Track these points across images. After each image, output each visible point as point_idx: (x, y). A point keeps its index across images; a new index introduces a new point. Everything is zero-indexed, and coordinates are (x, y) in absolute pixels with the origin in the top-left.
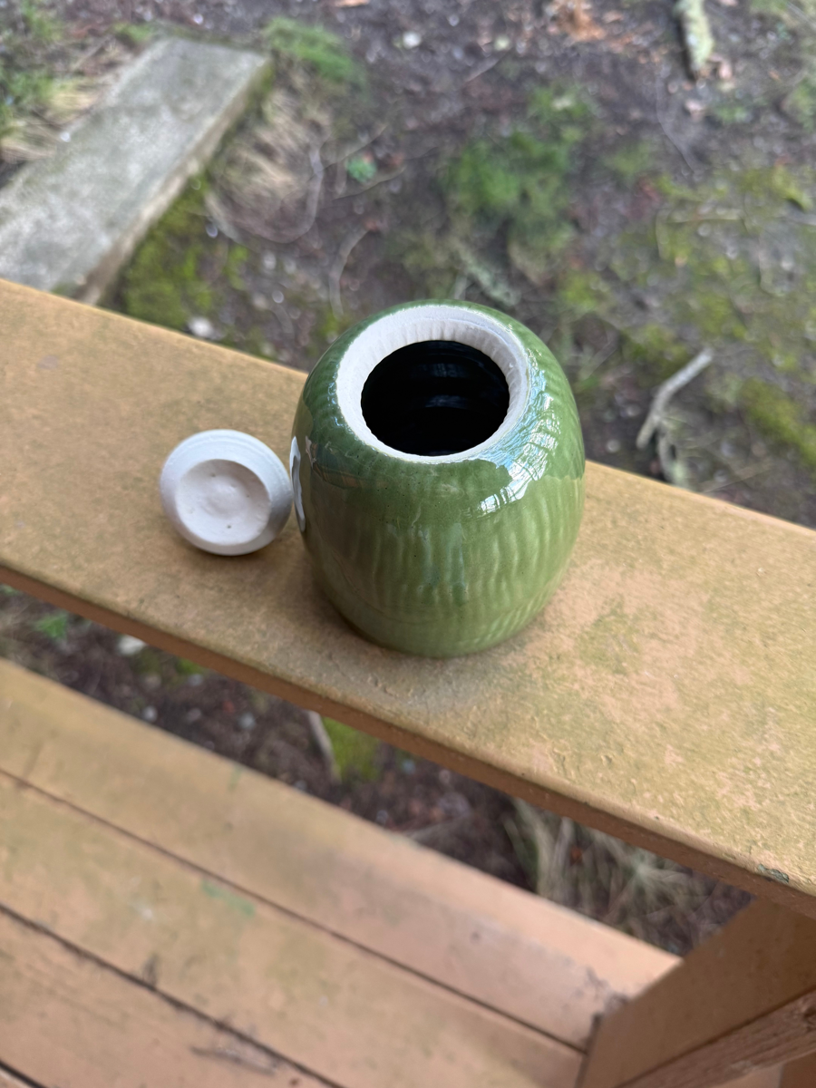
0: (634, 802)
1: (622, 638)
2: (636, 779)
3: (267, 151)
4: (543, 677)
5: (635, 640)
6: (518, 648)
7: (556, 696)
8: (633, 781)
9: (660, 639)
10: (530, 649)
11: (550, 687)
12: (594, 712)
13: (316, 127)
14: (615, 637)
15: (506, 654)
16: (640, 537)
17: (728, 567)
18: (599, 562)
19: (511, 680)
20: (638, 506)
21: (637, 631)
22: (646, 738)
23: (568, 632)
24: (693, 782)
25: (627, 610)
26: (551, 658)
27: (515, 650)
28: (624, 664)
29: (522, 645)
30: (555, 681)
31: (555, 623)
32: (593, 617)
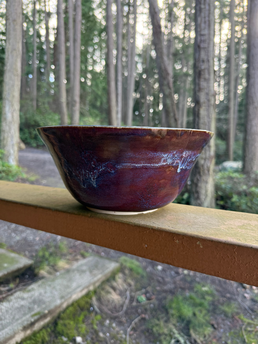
3: (114, 289)
13: (130, 285)
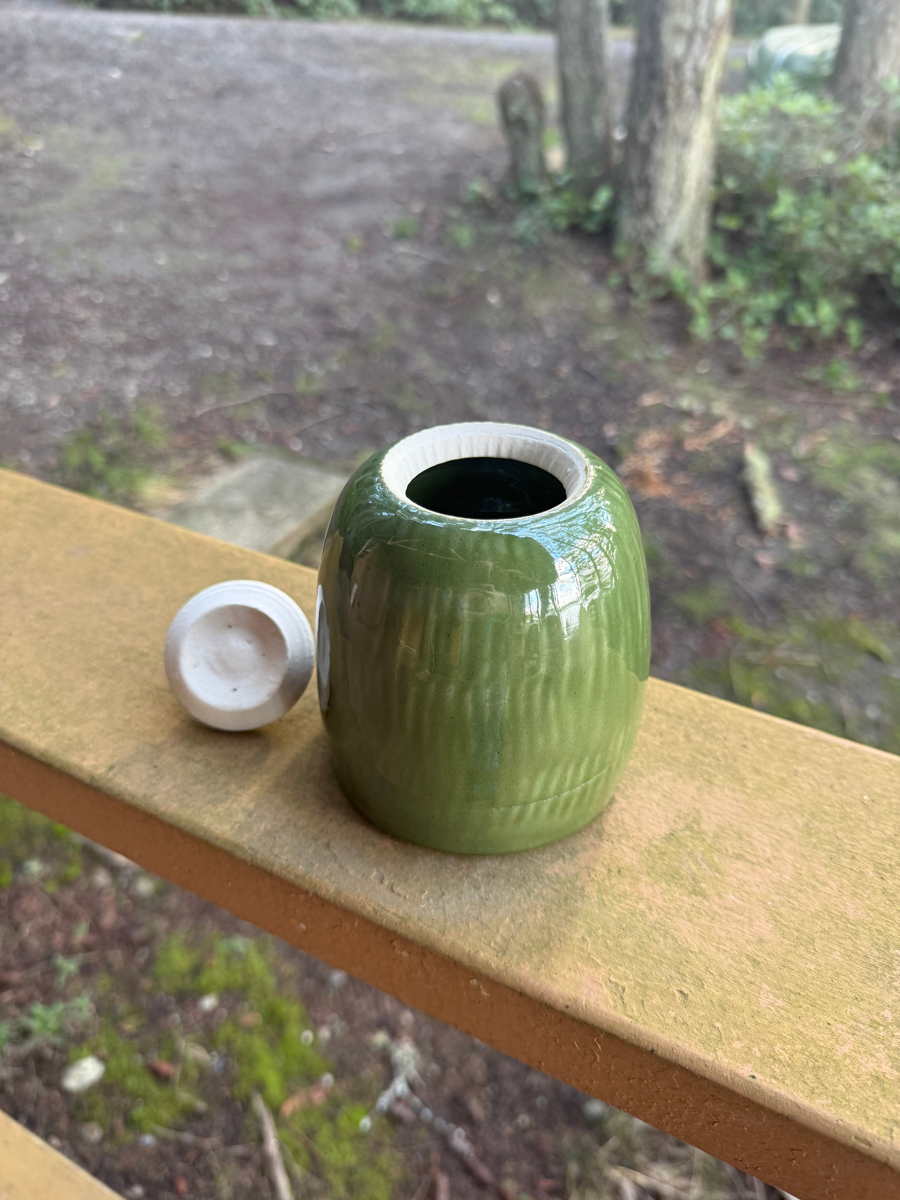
0: (720, 1053)
1: (700, 856)
2: (722, 1023)
4: (599, 891)
5: (716, 859)
6: (567, 856)
7: (615, 916)
8: (717, 1024)
9: (747, 861)
10: (582, 858)
11: (607, 903)
12: (665, 937)
14: (690, 854)
15: (553, 861)
16: (718, 754)
17: (826, 792)
18: (670, 774)
19: (557, 891)
20: (714, 724)
21: (718, 850)
22: (734, 973)
23: (631, 844)
24: (801, 1033)
25: (705, 827)
26: (609, 870)
27: (564, 857)
28: (703, 885)
29: (573, 853)
30: (614, 898)
31: (615, 833)
32: (664, 830)
